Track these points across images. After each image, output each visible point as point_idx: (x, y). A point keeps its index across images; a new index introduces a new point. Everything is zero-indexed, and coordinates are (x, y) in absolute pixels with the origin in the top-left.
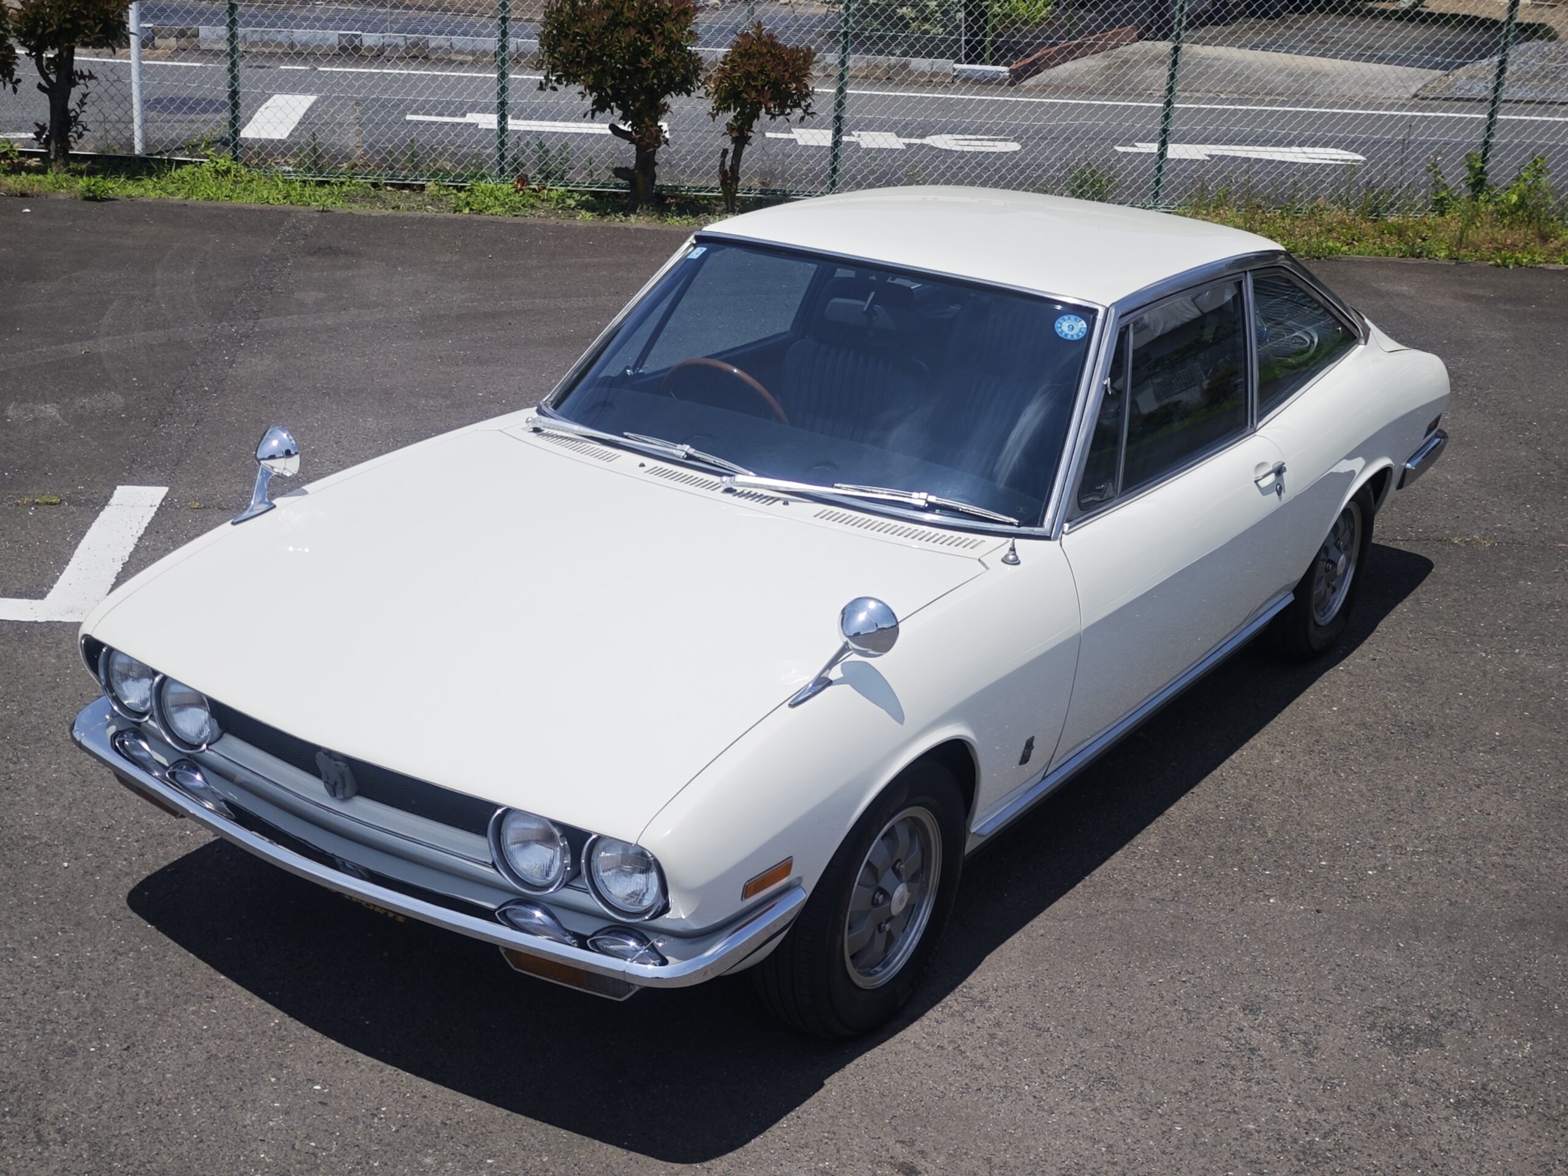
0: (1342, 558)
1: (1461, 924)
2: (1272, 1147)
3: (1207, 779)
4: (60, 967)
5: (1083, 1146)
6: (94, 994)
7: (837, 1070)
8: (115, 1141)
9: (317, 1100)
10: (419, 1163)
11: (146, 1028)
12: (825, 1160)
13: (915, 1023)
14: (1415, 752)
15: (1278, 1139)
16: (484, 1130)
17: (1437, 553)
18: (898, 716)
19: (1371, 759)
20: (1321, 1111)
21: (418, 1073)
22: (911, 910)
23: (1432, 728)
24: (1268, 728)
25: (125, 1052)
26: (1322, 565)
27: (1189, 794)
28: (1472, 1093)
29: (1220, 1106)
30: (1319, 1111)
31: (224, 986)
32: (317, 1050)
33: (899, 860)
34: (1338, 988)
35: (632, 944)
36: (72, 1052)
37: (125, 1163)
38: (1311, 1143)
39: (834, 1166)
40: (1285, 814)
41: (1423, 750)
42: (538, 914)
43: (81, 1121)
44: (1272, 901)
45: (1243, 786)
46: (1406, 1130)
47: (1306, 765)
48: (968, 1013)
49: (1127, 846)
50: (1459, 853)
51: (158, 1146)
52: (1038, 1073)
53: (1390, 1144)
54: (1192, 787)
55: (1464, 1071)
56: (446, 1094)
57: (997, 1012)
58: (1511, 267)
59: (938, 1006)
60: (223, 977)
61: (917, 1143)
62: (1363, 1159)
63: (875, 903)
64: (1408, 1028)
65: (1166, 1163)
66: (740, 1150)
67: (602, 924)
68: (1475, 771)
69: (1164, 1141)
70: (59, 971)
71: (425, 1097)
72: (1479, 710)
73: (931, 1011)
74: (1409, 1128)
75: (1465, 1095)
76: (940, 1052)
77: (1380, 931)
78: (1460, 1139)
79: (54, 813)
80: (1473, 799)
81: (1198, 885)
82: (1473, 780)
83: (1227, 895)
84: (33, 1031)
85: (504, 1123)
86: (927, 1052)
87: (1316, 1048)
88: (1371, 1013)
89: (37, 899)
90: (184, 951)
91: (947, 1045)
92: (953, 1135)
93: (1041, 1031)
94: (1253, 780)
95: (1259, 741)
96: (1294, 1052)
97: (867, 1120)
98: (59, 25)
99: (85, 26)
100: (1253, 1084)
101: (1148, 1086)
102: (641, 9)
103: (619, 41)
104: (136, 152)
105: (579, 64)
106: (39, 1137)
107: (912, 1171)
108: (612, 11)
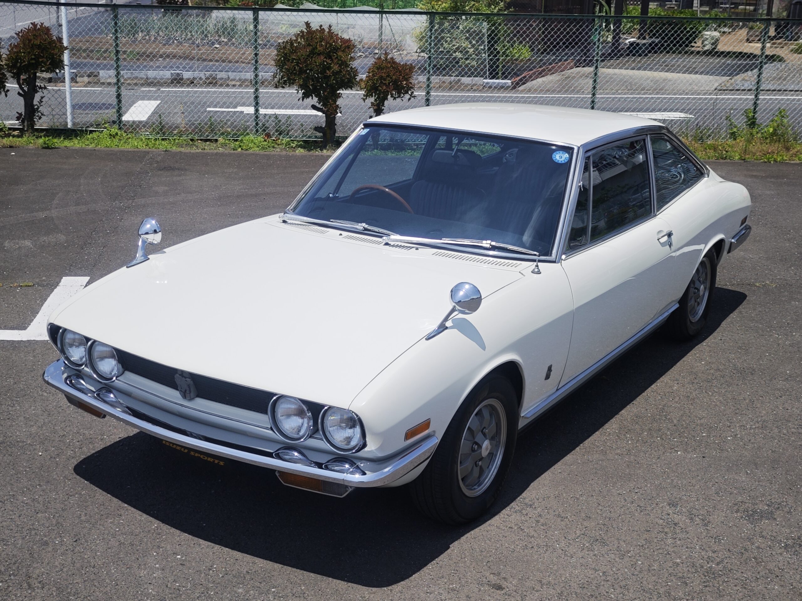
0: (702, 287)
1: (779, 461)
2: (690, 570)
3: (639, 397)
4: (39, 503)
5: (590, 573)
6: (58, 515)
7: (457, 540)
8: (70, 586)
9: (179, 563)
10: (235, 592)
11: (85, 531)
12: (453, 584)
13: (496, 517)
14: (747, 382)
15: (693, 566)
16: (269, 575)
17: (748, 290)
18: (483, 346)
19: (724, 386)
20: (714, 552)
21: (233, 548)
22: (492, 455)
23: (754, 370)
24: (669, 372)
25: (75, 543)
26: (692, 290)
27: (631, 404)
28: (793, 541)
29: (661, 551)
30: (713, 552)
31: (127, 510)
32: (178, 538)
33: (485, 428)
34: (717, 493)
35: (347, 466)
36: (46, 544)
37: (76, 597)
38: (711, 567)
39: (458, 587)
40: (682, 412)
41: (751, 381)
42: (296, 454)
43: (52, 577)
44: (679, 453)
45: (659, 400)
46: (760, 560)
47: (691, 389)
48: (524, 511)
49: (601, 429)
50: (774, 428)
51: (94, 588)
52: (564, 538)
53: (752, 567)
54: (632, 401)
55: (788, 531)
56: (248, 558)
57: (539, 510)
58: (772, 162)
59: (508, 508)
60: (126, 505)
61: (502, 574)
62: (739, 574)
63: (473, 450)
64: (756, 511)
65: (635, 580)
66: (407, 580)
67: (330, 457)
68: (779, 390)
69: (632, 569)
70: (38, 505)
71: (237, 560)
72: (777, 361)
73: (504, 510)
74: (762, 559)
75: (790, 542)
76: (511, 530)
77: (737, 465)
78: (789, 563)
79: (34, 430)
80: (779, 403)
81: (640, 447)
82: (778, 393)
83: (656, 451)
84: (25, 534)
85: (280, 571)
86: (504, 530)
87: (709, 522)
88: (736, 504)
89: (25, 471)
90: (105, 493)
91: (514, 527)
92: (520, 569)
93: (563, 519)
94: (664, 397)
95: (665, 379)
96: (697, 524)
97: (474, 564)
98: (29, 62)
99: (42, 62)
100: (677, 540)
101: (622, 543)
102: (326, 46)
103: (315, 62)
104: (69, 127)
105: (295, 74)
106: (29, 586)
107: (500, 588)
108: (311, 47)
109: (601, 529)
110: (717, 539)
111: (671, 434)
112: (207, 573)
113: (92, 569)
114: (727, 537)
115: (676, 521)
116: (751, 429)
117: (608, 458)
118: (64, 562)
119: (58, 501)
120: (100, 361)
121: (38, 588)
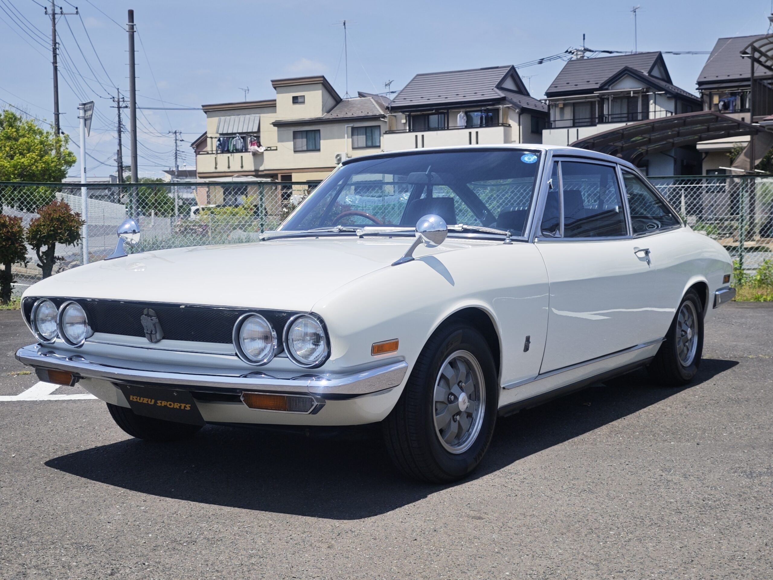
0: (689, 331)
2: (685, 505)
6: (22, 488)
7: (435, 492)
8: (25, 526)
9: (142, 511)
11: (49, 496)
12: (430, 517)
14: (742, 405)
15: (688, 503)
16: (236, 515)
17: (740, 360)
18: (452, 282)
19: (718, 408)
20: (710, 495)
22: (470, 414)
23: (749, 399)
25: (36, 503)
29: (653, 495)
31: (94, 484)
32: (144, 498)
33: (461, 381)
38: (707, 503)
39: (435, 518)
40: (675, 422)
41: (746, 405)
44: (672, 443)
45: (651, 416)
48: (508, 476)
52: (549, 490)
53: (752, 502)
54: (623, 417)
56: (216, 507)
57: (524, 476)
60: (94, 481)
61: (482, 511)
62: (737, 507)
63: (450, 401)
64: (754, 472)
69: (623, 506)
76: (494, 487)
77: (733, 448)
81: (631, 441)
83: (648, 442)
85: (248, 513)
87: (705, 479)
88: (733, 469)
90: (74, 475)
91: (497, 485)
92: (503, 508)
93: (549, 480)
96: (693, 480)
97: (454, 505)
98: (48, 233)
99: (60, 233)
109: (589, 485)
110: (714, 488)
111: (664, 434)
112: (170, 516)
113: (50, 516)
114: (724, 486)
115: (670, 479)
116: (747, 429)
117: (598, 447)
118: (22, 513)
119: (25, 481)
120: (70, 326)
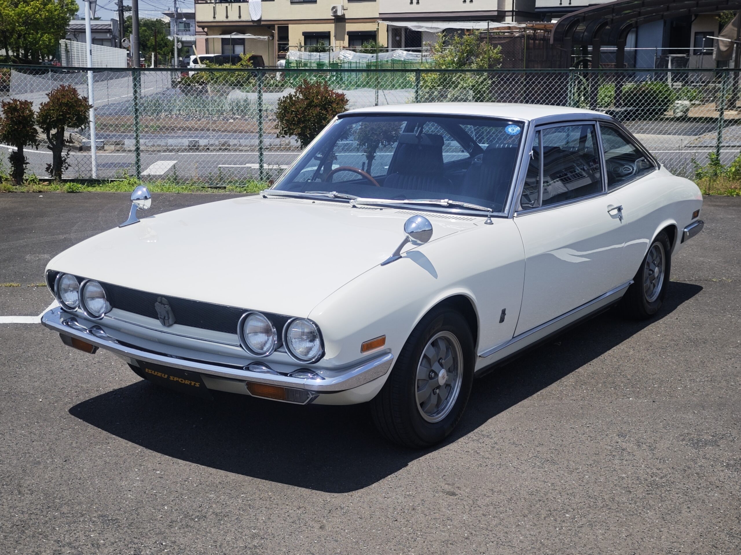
0: (657, 270)
1: (725, 404)
2: (635, 482)
3: (596, 359)
4: (35, 435)
5: (540, 484)
7: (416, 459)
8: (57, 493)
9: (158, 476)
10: (207, 497)
18: (435, 275)
23: (706, 340)
24: (626, 341)
25: (65, 462)
27: (588, 365)
28: (735, 461)
30: (658, 469)
31: (115, 440)
32: (159, 459)
34: (665, 427)
36: (39, 463)
37: (61, 500)
39: (414, 493)
43: (41, 486)
45: (615, 361)
46: (702, 475)
47: (646, 354)
48: (481, 440)
49: (558, 382)
50: (722, 381)
54: (589, 361)
55: (730, 454)
58: (735, 196)
59: (466, 437)
63: (431, 378)
64: (701, 440)
65: (581, 489)
66: (367, 488)
67: (295, 368)
71: (211, 474)
72: (729, 334)
74: (704, 474)
75: (732, 462)
77: (685, 408)
78: (730, 477)
79: (37, 384)
81: (594, 395)
84: (20, 456)
86: (461, 453)
89: (26, 412)
90: (96, 428)
94: (620, 359)
95: (622, 347)
98: (57, 118)
99: (69, 118)
100: (624, 461)
101: (571, 463)
102: (322, 99)
103: (313, 114)
104: (93, 178)
105: (294, 124)
106: (20, 493)
107: (453, 494)
108: (308, 100)
109: (552, 453)
110: (662, 460)
111: (624, 386)
112: (182, 483)
113: (78, 481)
114: (672, 458)
115: (624, 447)
116: (700, 381)
117: (563, 402)
118: (53, 476)
119: (52, 433)
120: (91, 300)
121: (27, 494)
